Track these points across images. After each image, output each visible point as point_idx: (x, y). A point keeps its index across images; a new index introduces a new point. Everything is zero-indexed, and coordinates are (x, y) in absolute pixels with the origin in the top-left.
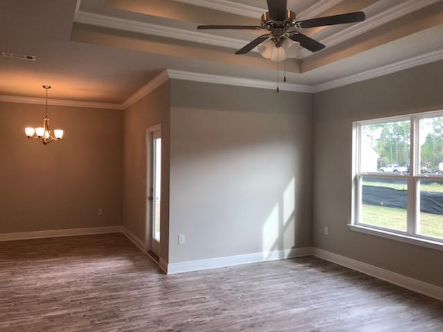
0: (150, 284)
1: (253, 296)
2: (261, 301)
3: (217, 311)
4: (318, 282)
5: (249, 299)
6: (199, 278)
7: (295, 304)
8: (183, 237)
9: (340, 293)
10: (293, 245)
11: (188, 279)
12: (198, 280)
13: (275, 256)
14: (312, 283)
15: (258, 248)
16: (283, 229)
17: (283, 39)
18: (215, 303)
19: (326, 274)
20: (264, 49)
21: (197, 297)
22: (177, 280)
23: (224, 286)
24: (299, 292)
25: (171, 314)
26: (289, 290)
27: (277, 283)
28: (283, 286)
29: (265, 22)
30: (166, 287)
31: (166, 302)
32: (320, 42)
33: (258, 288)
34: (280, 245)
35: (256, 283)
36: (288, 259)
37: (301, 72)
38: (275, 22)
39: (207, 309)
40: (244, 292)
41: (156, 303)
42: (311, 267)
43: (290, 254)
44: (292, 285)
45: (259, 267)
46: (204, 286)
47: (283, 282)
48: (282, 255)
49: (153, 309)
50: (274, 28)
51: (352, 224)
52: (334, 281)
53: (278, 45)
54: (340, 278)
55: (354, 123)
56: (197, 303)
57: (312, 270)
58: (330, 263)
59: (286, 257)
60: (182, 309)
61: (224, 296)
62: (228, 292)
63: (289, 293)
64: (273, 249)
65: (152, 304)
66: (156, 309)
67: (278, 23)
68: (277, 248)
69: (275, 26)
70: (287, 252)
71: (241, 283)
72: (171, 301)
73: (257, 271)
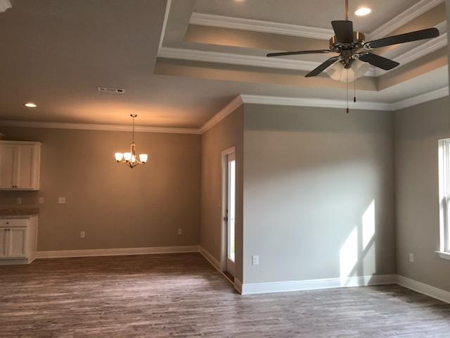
0: (225, 303)
1: (329, 321)
2: (336, 327)
3: (290, 334)
4: (402, 312)
5: (324, 324)
6: (273, 300)
7: (374, 333)
8: (256, 258)
9: (427, 326)
10: (374, 270)
11: (262, 301)
12: (272, 302)
13: (354, 282)
14: (394, 313)
15: (335, 273)
16: (362, 254)
17: (352, 60)
18: (289, 326)
19: (412, 305)
20: (333, 71)
21: (270, 318)
22: (252, 301)
23: (297, 310)
24: (379, 321)
25: (245, 333)
26: (368, 319)
27: (354, 310)
28: (362, 313)
29: (333, 45)
30: (240, 307)
31: (240, 321)
32: (394, 60)
33: (334, 314)
34: (359, 270)
35: (332, 309)
36: (369, 286)
37: (378, 90)
38: (343, 45)
39: (280, 331)
40: (319, 316)
41: (231, 321)
42: (394, 296)
43: (371, 281)
44: (372, 313)
45: (336, 293)
46: (279, 308)
47: (361, 310)
48: (361, 281)
49: (227, 327)
50: (342, 50)
51: (442, 250)
52: (421, 312)
53: (347, 67)
54: (428, 310)
55: (440, 141)
56: (271, 324)
57: (396, 299)
58: (416, 293)
59: (366, 284)
60: (254, 328)
61: (298, 319)
62: (301, 316)
63: (368, 322)
64: (351, 275)
65: (226, 322)
66: (230, 327)
67: (346, 46)
68: (356, 274)
69: (343, 49)
70: (367, 278)
71: (315, 308)
72: (245, 320)
73: (334, 297)
